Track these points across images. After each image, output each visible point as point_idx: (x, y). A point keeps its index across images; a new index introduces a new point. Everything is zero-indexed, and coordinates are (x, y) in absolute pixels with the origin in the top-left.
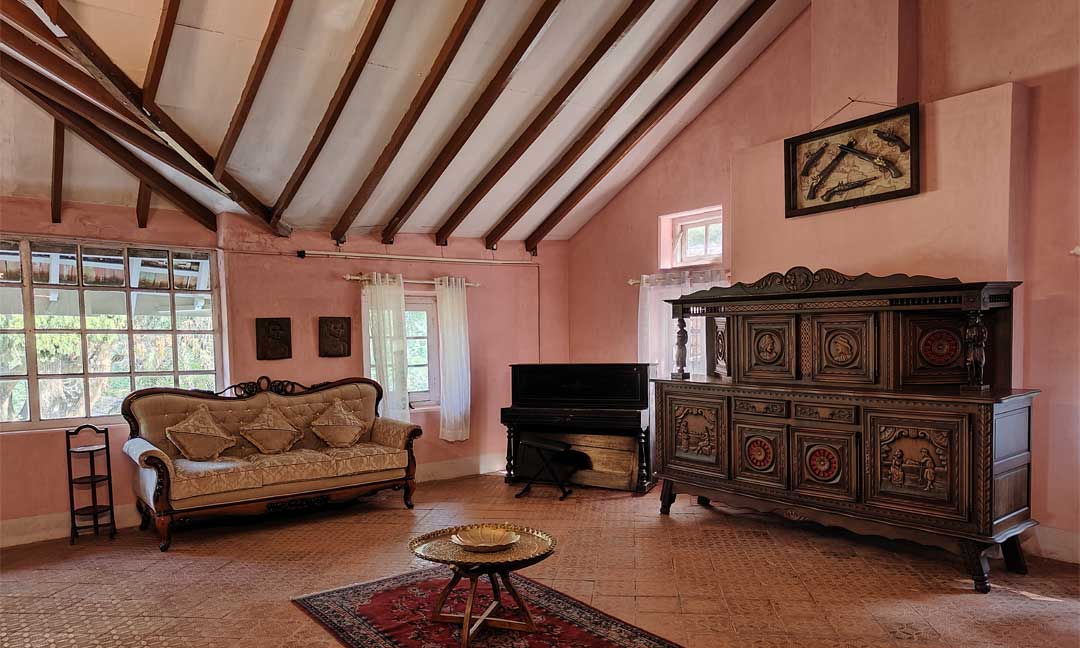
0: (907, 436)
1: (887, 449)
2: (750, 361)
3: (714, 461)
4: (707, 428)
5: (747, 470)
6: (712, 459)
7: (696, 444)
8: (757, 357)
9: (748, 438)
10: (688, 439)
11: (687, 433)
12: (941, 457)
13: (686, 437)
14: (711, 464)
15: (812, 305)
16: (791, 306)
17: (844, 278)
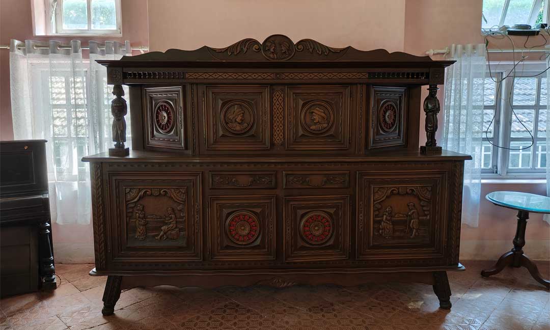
0: (398, 194)
1: (380, 206)
2: (216, 133)
3: (185, 245)
4: (173, 210)
6: (182, 243)
7: (158, 229)
8: (224, 129)
9: (229, 214)
10: (145, 225)
11: (145, 217)
12: (425, 208)
13: (143, 222)
14: (180, 248)
15: (290, 75)
16: (267, 75)
17: (329, 49)
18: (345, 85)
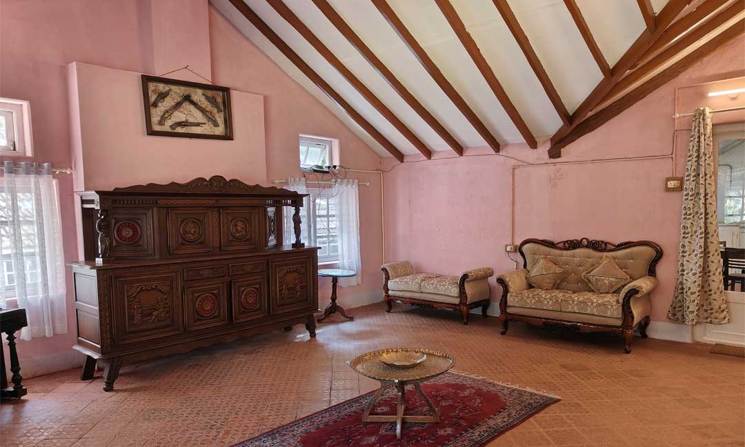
0: (290, 272)
1: (282, 280)
2: (177, 242)
3: (170, 323)
5: (198, 320)
6: (168, 322)
7: (150, 315)
8: (183, 238)
9: (198, 297)
10: (141, 313)
11: (141, 307)
12: (302, 279)
13: (140, 311)
14: (168, 326)
15: (223, 202)
16: (211, 202)
17: (247, 186)
18: (254, 207)
